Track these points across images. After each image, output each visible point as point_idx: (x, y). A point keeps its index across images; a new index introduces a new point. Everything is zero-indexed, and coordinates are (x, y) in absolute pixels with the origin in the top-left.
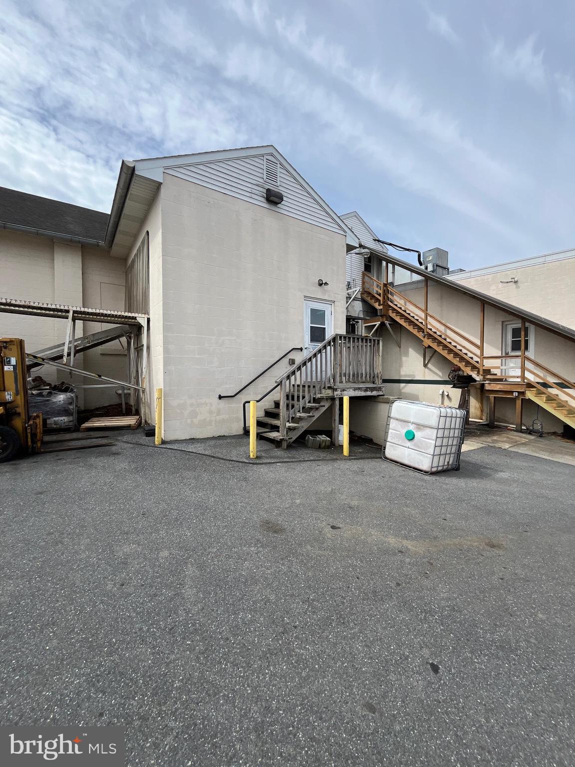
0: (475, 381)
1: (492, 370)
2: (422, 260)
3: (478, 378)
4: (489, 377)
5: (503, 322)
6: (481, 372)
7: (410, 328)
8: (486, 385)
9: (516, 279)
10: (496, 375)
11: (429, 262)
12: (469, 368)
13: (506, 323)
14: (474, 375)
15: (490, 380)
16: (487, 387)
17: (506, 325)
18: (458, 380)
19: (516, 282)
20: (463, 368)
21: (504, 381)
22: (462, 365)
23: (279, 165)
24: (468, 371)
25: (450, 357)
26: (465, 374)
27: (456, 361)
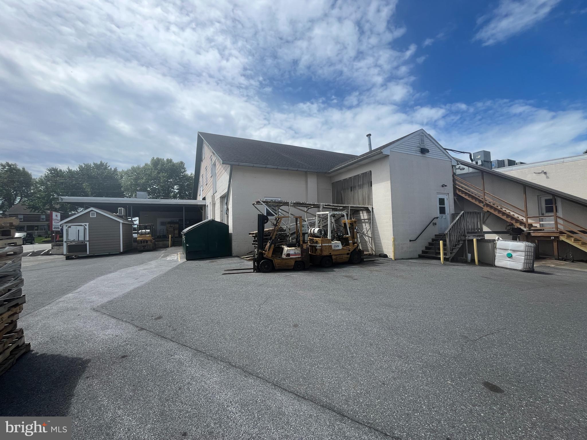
0: (524, 231)
1: (533, 224)
2: (472, 158)
3: (525, 230)
4: (532, 228)
5: (538, 196)
6: (527, 226)
7: (473, 201)
8: (531, 233)
9: (545, 171)
10: (536, 227)
11: (479, 159)
12: (519, 224)
13: (540, 196)
14: (522, 227)
15: (534, 230)
16: (533, 234)
17: (540, 197)
18: (512, 231)
19: (545, 173)
20: (514, 224)
21: (542, 231)
22: (513, 222)
23: (425, 136)
24: (518, 225)
25: (504, 217)
26: (516, 227)
27: (509, 220)
